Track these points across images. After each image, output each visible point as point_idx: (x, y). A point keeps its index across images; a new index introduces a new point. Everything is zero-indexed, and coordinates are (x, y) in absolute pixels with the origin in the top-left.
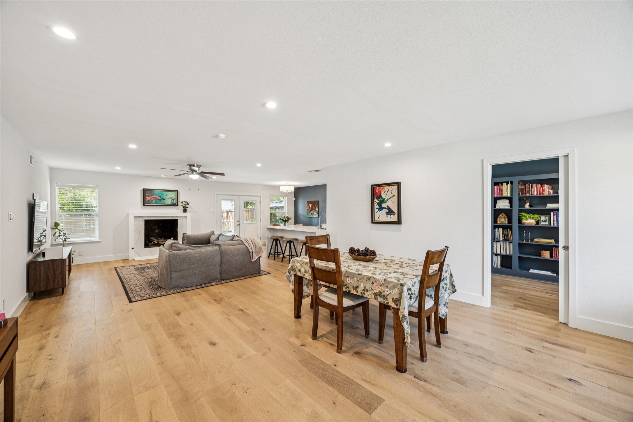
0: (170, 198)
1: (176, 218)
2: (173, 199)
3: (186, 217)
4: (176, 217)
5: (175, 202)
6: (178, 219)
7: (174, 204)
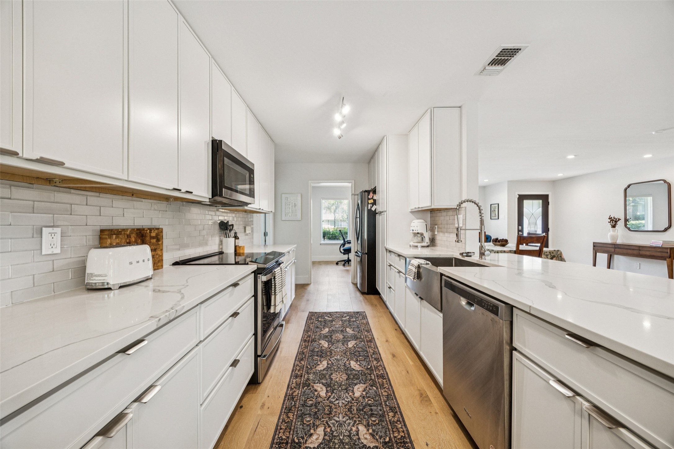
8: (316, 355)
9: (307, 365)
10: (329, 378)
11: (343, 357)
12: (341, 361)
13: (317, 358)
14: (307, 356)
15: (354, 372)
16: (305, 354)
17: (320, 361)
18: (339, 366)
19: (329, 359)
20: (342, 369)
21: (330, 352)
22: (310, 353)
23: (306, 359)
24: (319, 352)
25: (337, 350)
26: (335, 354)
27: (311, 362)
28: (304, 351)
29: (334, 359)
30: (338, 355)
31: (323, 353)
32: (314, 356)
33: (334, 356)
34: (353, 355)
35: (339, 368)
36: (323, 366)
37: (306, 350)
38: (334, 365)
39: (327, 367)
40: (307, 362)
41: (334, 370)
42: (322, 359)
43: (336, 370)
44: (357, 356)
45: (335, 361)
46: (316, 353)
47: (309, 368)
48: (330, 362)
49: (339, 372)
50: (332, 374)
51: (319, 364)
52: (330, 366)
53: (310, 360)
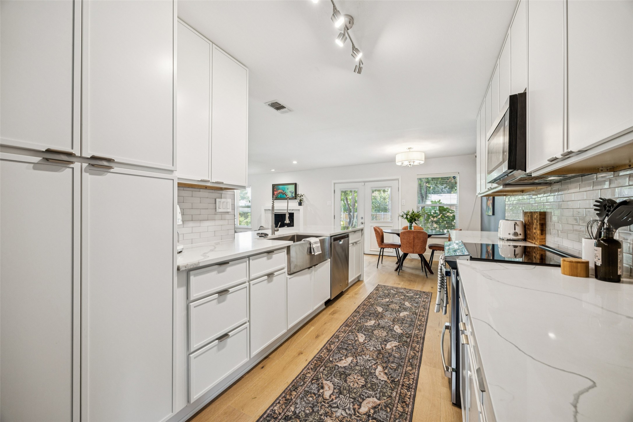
0: (290, 192)
1: (292, 212)
2: (292, 192)
3: (299, 210)
4: (293, 210)
5: (294, 195)
6: (293, 213)
7: (293, 197)
8: (396, 358)
9: (407, 349)
10: (389, 334)
11: (367, 347)
12: (371, 344)
13: (396, 355)
14: (407, 359)
15: (366, 333)
16: (410, 364)
17: (393, 350)
18: (376, 340)
19: (383, 349)
20: (374, 337)
21: (377, 358)
22: (403, 364)
23: (408, 356)
24: (392, 361)
25: (369, 357)
26: (374, 354)
27: (403, 352)
28: (410, 368)
29: (377, 348)
30: (372, 351)
31: (387, 358)
32: (399, 358)
33: (376, 351)
34: (355, 347)
35: (377, 339)
36: (392, 344)
37: (408, 369)
38: (380, 342)
39: (388, 343)
40: (407, 352)
41: (382, 338)
42: (390, 351)
43: (380, 338)
44: (352, 345)
45: (377, 346)
46: (395, 361)
47: (405, 346)
48: (383, 346)
49: (379, 336)
50: (385, 336)
51: (395, 347)
52: (385, 342)
53: (404, 354)
